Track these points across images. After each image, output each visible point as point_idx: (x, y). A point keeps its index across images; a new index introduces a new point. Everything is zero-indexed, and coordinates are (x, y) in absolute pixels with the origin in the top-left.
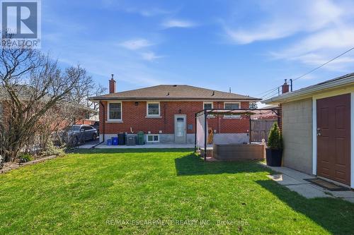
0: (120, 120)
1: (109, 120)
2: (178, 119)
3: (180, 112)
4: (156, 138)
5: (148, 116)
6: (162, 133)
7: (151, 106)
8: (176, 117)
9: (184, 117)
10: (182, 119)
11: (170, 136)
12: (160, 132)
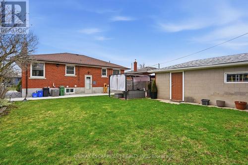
0: (43, 77)
1: (32, 77)
2: (87, 78)
3: (89, 73)
4: (72, 91)
5: (66, 75)
6: (77, 87)
7: (68, 68)
8: (86, 76)
9: (91, 76)
10: (90, 78)
11: (82, 89)
12: (76, 86)
